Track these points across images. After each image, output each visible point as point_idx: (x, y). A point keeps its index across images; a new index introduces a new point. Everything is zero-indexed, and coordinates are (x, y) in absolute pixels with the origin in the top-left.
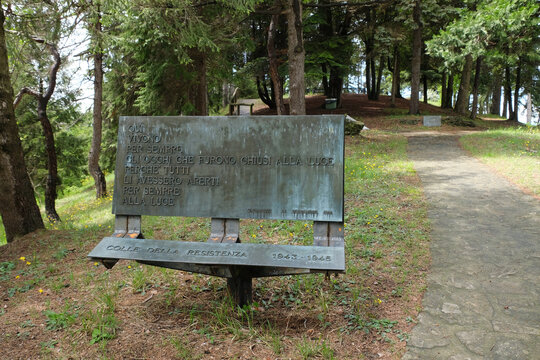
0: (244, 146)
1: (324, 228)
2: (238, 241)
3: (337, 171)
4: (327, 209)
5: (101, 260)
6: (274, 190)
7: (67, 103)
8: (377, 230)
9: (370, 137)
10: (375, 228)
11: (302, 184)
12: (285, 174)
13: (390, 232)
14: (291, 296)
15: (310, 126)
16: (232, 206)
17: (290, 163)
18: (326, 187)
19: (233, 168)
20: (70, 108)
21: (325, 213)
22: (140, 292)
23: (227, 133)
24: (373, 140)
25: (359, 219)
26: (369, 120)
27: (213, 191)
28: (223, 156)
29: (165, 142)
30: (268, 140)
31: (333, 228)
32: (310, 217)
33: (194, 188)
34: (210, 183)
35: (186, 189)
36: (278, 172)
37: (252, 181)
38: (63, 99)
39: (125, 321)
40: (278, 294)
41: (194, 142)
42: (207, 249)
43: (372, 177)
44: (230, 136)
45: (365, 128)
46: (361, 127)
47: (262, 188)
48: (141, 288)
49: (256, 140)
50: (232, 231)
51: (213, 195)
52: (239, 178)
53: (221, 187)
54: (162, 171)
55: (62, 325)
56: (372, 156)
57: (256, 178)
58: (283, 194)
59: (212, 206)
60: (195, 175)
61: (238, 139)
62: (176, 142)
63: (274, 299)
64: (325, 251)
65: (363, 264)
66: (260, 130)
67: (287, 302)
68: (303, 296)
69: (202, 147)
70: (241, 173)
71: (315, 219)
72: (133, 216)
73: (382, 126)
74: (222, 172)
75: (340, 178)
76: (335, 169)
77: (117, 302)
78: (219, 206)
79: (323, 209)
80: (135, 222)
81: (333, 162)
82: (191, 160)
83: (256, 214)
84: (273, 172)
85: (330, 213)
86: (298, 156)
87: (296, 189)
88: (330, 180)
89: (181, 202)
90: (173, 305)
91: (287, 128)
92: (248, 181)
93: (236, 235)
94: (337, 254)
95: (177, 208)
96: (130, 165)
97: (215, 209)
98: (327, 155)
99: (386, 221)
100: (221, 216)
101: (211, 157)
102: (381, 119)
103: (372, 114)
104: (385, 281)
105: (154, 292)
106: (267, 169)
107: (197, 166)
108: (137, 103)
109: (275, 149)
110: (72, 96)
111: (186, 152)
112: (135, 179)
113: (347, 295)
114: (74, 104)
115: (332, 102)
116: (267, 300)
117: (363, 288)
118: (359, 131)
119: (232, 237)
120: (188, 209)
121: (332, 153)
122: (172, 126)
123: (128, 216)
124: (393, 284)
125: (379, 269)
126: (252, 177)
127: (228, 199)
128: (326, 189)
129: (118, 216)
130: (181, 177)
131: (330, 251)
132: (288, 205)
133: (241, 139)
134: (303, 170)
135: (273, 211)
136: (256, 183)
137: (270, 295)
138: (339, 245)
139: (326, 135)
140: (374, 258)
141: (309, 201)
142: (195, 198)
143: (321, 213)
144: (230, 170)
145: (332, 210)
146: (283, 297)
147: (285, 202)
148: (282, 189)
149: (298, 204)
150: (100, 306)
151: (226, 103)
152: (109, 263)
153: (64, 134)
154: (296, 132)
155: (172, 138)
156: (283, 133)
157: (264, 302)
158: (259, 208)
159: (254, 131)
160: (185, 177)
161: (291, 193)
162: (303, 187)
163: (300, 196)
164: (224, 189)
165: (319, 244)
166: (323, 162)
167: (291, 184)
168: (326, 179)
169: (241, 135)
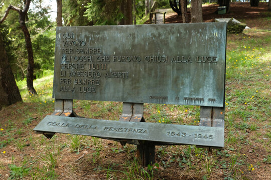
0: (147, 48)
1: (209, 111)
2: (143, 120)
3: (220, 67)
4: (211, 97)
5: (43, 132)
6: (170, 81)
7: (42, 14)
8: (253, 107)
9: (250, 34)
10: (251, 105)
11: (191, 77)
12: (178, 69)
13: (263, 110)
14: (184, 158)
15: (198, 32)
16: (138, 93)
17: (182, 60)
18: (211, 80)
19: (138, 65)
20: (44, 18)
21: (210, 100)
22: (76, 152)
23: (134, 38)
24: (253, 36)
25: (239, 99)
26: (251, 21)
27: (124, 82)
28: (131, 56)
29: (89, 46)
30: (165, 43)
31: (216, 112)
32: (198, 103)
33: (110, 80)
34: (122, 76)
35: (104, 81)
36: (173, 68)
37: (153, 74)
38: (40, 12)
39: (63, 174)
40: (174, 157)
41: (110, 46)
42: (118, 127)
43: (250, 65)
44: (136, 40)
45: (247, 27)
46: (244, 27)
47: (161, 80)
48: (77, 149)
49: (156, 43)
50: (138, 113)
51: (124, 85)
52: (143, 72)
53: (130, 79)
54: (87, 67)
55: (19, 176)
56: (251, 49)
57: (156, 73)
58: (177, 85)
59: (123, 94)
60: (111, 70)
61: (142, 43)
62: (97, 46)
63: (171, 161)
64: (208, 130)
65: (241, 135)
66: (160, 35)
67: (180, 164)
68: (193, 159)
69: (116, 49)
70: (145, 69)
71: (202, 104)
72: (68, 100)
73: (260, 26)
74: (130, 68)
75: (222, 72)
76: (218, 65)
77: (59, 159)
78: (129, 94)
79: (208, 97)
80: (68, 104)
81: (217, 60)
82: (108, 58)
83: (155, 100)
84: (169, 68)
85: (213, 100)
86: (189, 55)
87: (187, 81)
88: (214, 74)
89: (101, 90)
90: (98, 163)
91: (180, 33)
92: (150, 75)
93: (141, 116)
94: (218, 133)
95: (98, 95)
96: (64, 63)
97: (125, 96)
98: (212, 54)
99: (260, 100)
100: (130, 101)
101: (122, 56)
102: (260, 20)
103: (253, 17)
104: (258, 150)
105: (86, 152)
106: (164, 66)
107: (112, 63)
108: (86, 14)
109: (171, 50)
110: (45, 10)
111: (104, 52)
112: (68, 73)
113: (227, 159)
114: (46, 15)
115: (223, 9)
116: (166, 161)
117: (239, 155)
118: (242, 30)
119: (138, 116)
120: (106, 96)
121: (216, 53)
122: (94, 34)
123: (63, 100)
124: (265, 153)
125: (254, 139)
126: (153, 72)
127: (135, 88)
128: (211, 81)
129: (57, 100)
130: (100, 72)
131: (212, 131)
132: (181, 94)
133: (145, 42)
134: (193, 66)
135: (169, 98)
136: (156, 76)
137: (168, 157)
138: (220, 126)
139: (212, 38)
140: (250, 130)
141: (197, 90)
142: (111, 87)
143: (206, 100)
144: (136, 66)
145: (215, 98)
146: (178, 159)
147: (178, 91)
148: (176, 81)
149: (188, 93)
150: (46, 163)
151: (148, 12)
152: (49, 135)
153: (41, 36)
154: (187, 36)
155: (94, 42)
156: (177, 38)
157: (164, 163)
158: (158, 96)
159: (155, 36)
160: (104, 72)
161: (183, 84)
162: (192, 79)
163: (190, 86)
164: (132, 80)
165: (204, 124)
166: (209, 60)
167: (183, 77)
168: (211, 73)
169: (145, 40)
